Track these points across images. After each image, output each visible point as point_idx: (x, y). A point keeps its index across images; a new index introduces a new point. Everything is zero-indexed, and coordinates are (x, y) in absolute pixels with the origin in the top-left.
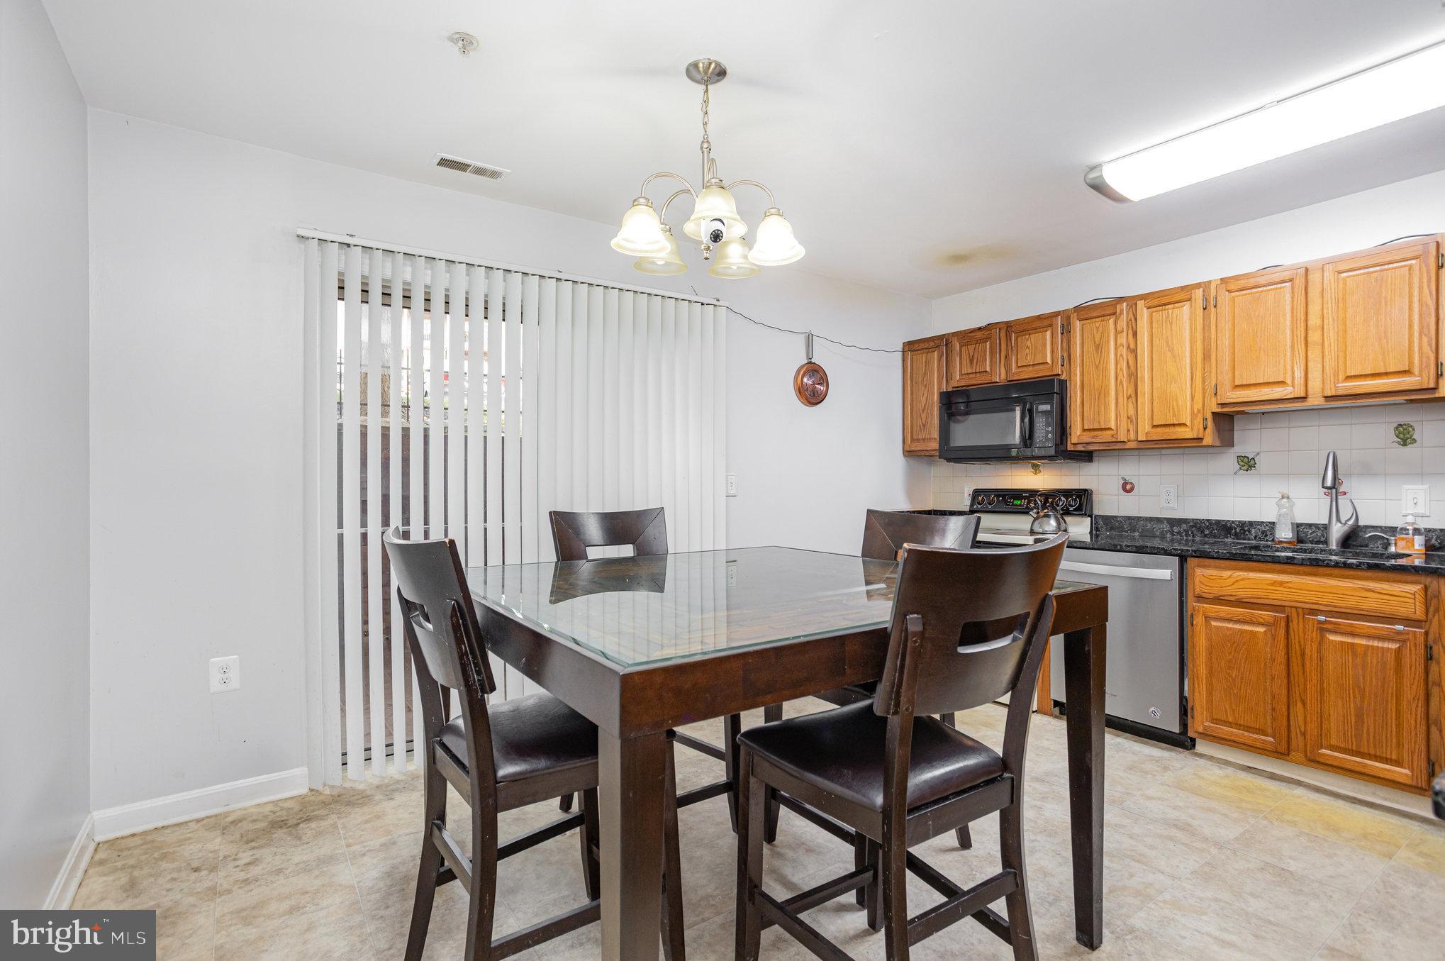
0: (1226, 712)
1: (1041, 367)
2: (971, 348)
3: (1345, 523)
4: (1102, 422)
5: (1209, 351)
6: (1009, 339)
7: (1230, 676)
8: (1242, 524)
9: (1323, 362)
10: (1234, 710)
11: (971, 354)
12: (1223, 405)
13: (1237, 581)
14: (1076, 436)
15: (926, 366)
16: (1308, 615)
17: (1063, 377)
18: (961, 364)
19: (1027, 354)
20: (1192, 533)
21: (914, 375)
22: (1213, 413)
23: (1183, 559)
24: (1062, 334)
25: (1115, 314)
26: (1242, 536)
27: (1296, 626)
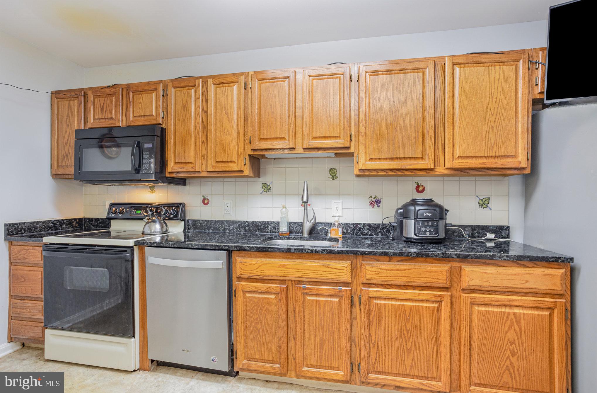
0: (255, 352)
1: (149, 118)
2: (102, 100)
3: (311, 222)
4: (186, 158)
5: (247, 115)
6: (128, 96)
7: (256, 328)
8: (264, 223)
9: (303, 128)
10: (259, 351)
11: (102, 104)
12: (254, 150)
13: (260, 266)
14: (171, 167)
15: (68, 110)
16: (297, 284)
17: (163, 126)
18: (94, 111)
19: (140, 108)
20: (240, 229)
21: (59, 117)
22: (249, 155)
23: (230, 252)
24: (163, 96)
25: (195, 86)
26: (264, 230)
27: (291, 292)
